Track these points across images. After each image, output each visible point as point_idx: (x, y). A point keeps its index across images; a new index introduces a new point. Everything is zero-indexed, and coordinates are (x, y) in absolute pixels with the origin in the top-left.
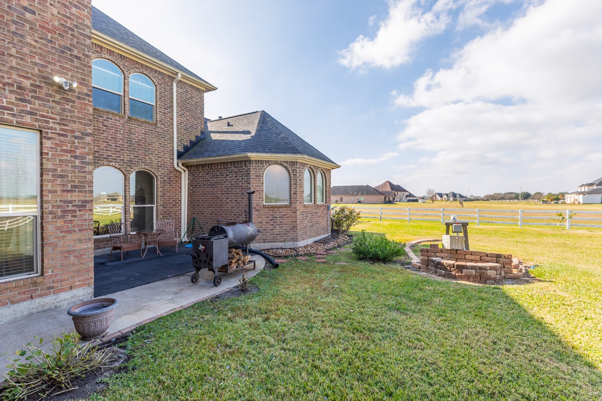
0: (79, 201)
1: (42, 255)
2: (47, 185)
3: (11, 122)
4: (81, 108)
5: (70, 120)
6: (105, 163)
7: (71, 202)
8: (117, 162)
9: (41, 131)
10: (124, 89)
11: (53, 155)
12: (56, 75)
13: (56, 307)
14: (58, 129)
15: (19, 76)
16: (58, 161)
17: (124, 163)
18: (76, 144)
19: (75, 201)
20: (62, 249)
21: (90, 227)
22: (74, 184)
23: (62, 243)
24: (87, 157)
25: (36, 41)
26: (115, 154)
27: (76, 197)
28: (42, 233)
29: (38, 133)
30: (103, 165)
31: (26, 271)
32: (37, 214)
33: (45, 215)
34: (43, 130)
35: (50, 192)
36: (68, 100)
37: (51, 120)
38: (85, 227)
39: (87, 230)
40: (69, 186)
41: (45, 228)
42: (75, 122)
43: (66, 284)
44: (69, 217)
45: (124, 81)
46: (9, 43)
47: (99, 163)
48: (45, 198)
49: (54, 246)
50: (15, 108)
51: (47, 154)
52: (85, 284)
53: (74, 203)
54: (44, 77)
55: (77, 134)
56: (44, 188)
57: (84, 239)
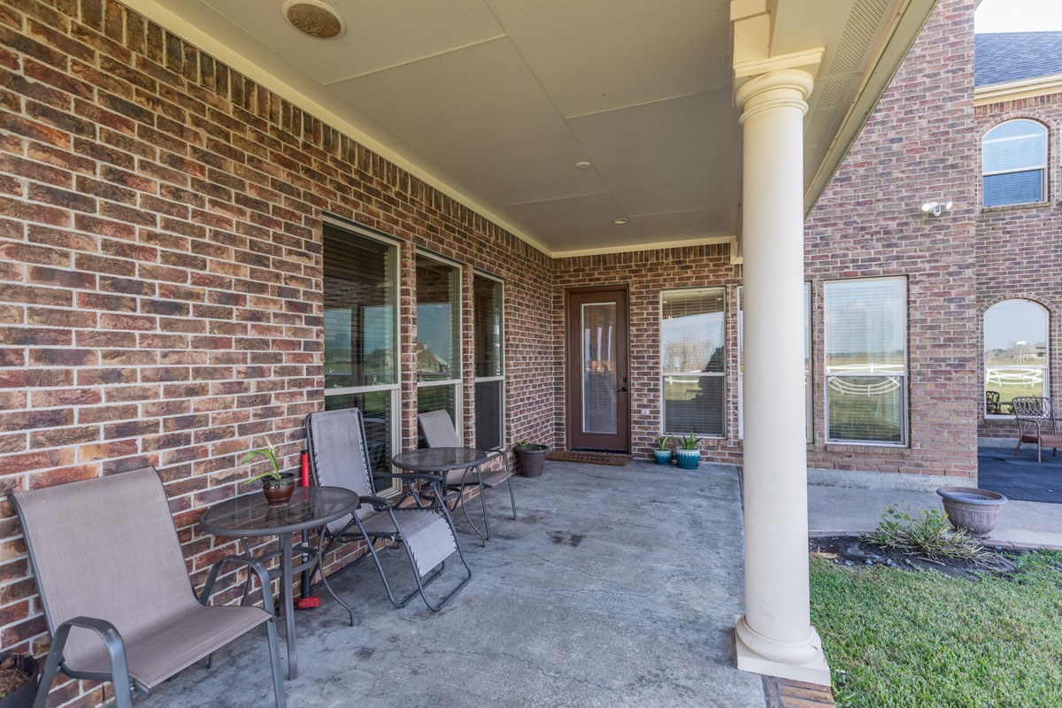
0: (955, 359)
1: (910, 424)
2: (915, 340)
3: (878, 273)
4: (958, 233)
5: (943, 254)
6: (1008, 294)
7: (944, 360)
8: (1032, 290)
9: (908, 276)
10: (1049, 154)
11: (921, 302)
12: (925, 202)
13: (926, 492)
14: (928, 269)
15: (886, 219)
16: (927, 309)
17: (1049, 289)
18: (951, 283)
19: (950, 359)
20: (932, 420)
21: (972, 396)
22: (948, 336)
23: (932, 412)
24: (967, 297)
25: (903, 172)
26: (1028, 276)
27: (952, 353)
28: (909, 398)
29: (905, 278)
30: (1005, 298)
31: (893, 440)
32: (904, 375)
33: (912, 376)
34: (911, 274)
35: (917, 348)
36: (940, 228)
37: (919, 260)
38: (964, 395)
39: (966, 398)
40: (942, 339)
41: (912, 392)
42: (949, 254)
43: (938, 466)
44: (942, 380)
45: (1049, 140)
46: (876, 188)
47: (996, 296)
48: (912, 356)
49: (924, 415)
50: (882, 257)
51: (915, 302)
52: (965, 473)
53: (948, 362)
54: (912, 211)
55: (952, 269)
56: (912, 343)
57: (962, 412)
